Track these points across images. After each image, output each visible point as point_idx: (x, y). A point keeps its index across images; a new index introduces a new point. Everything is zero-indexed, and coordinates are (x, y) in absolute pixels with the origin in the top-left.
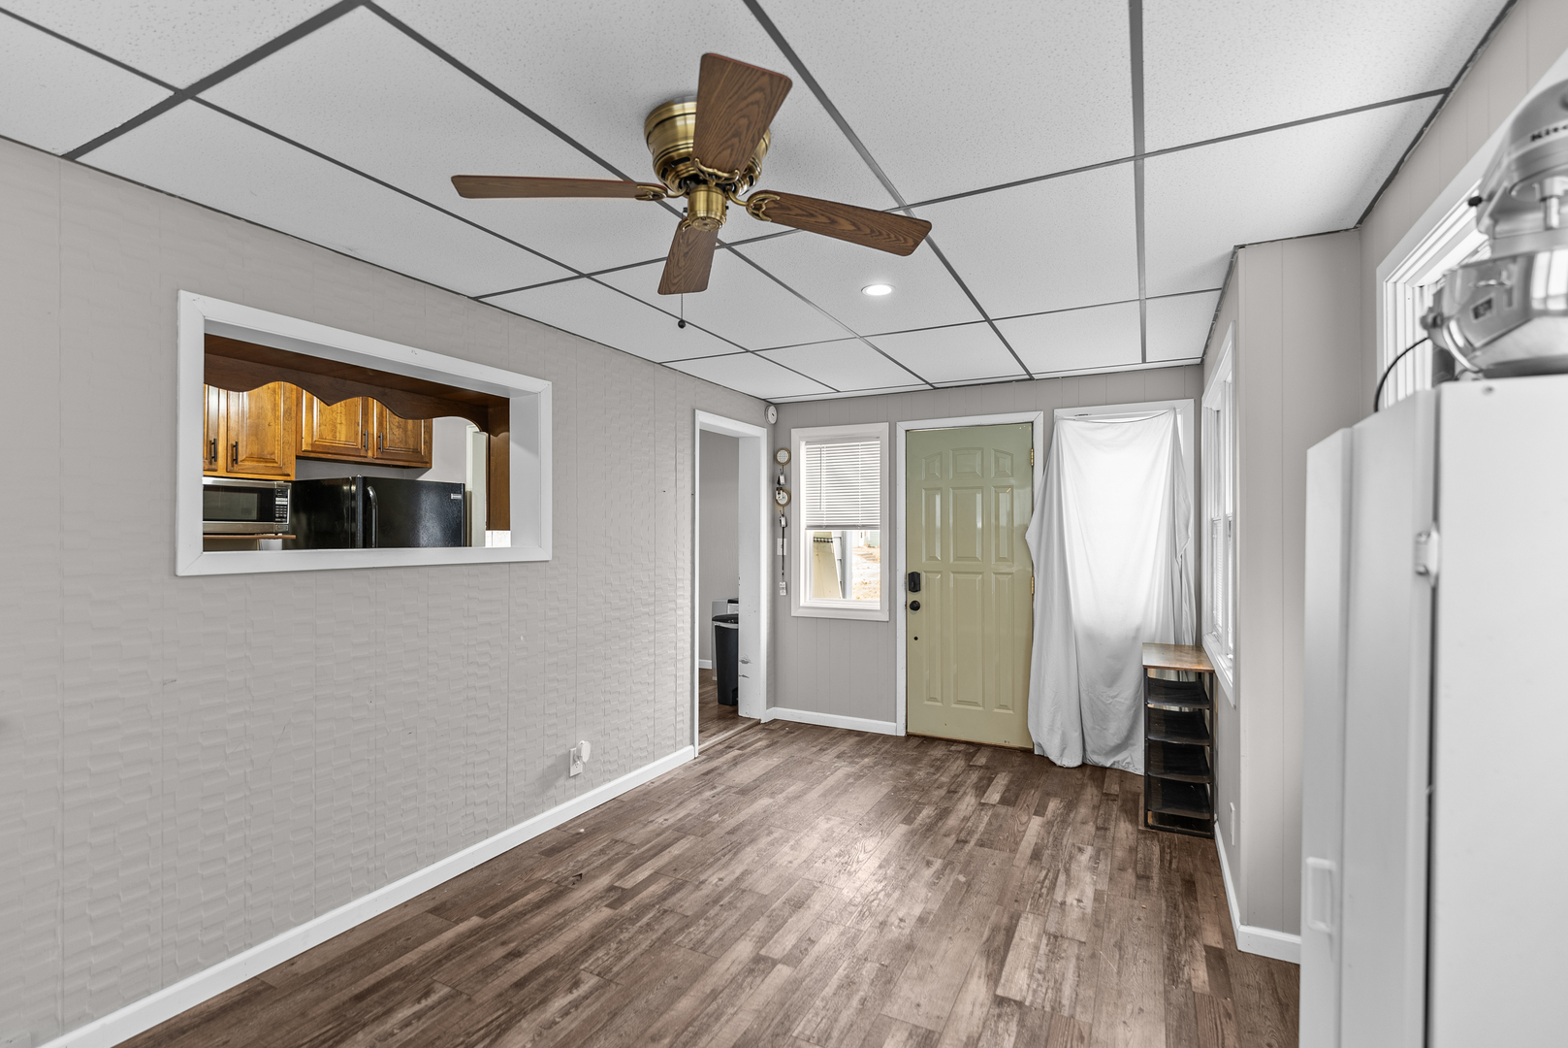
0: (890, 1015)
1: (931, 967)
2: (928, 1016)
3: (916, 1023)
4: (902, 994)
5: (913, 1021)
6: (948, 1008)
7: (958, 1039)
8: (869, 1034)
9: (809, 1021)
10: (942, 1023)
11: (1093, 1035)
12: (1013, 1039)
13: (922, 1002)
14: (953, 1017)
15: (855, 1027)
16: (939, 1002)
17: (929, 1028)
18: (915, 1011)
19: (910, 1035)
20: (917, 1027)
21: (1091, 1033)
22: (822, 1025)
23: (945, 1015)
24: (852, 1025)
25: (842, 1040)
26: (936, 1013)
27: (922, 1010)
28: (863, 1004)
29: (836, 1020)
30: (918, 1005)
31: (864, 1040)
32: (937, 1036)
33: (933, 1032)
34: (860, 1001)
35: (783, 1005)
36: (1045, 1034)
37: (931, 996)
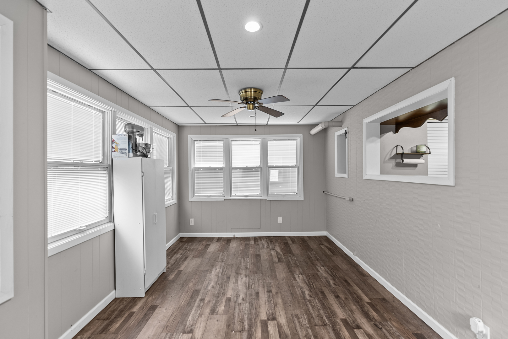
0: (225, 315)
1: (216, 337)
2: (214, 318)
3: (217, 315)
4: (223, 323)
5: (218, 316)
6: (208, 323)
7: (204, 315)
8: (229, 309)
9: (246, 307)
10: (209, 318)
11: (162, 329)
12: (189, 320)
13: (217, 322)
14: (206, 320)
15: (233, 309)
16: (211, 324)
17: (213, 315)
18: (218, 319)
19: (218, 312)
20: (216, 314)
21: (163, 329)
22: (242, 307)
23: (209, 320)
24: (234, 309)
25: (235, 306)
26: (212, 320)
27: (216, 319)
28: (234, 316)
29: (239, 309)
30: (217, 321)
31: (229, 307)
32: (210, 314)
33: (211, 314)
34: (235, 317)
35: (256, 309)
36: (178, 325)
37: (214, 325)
